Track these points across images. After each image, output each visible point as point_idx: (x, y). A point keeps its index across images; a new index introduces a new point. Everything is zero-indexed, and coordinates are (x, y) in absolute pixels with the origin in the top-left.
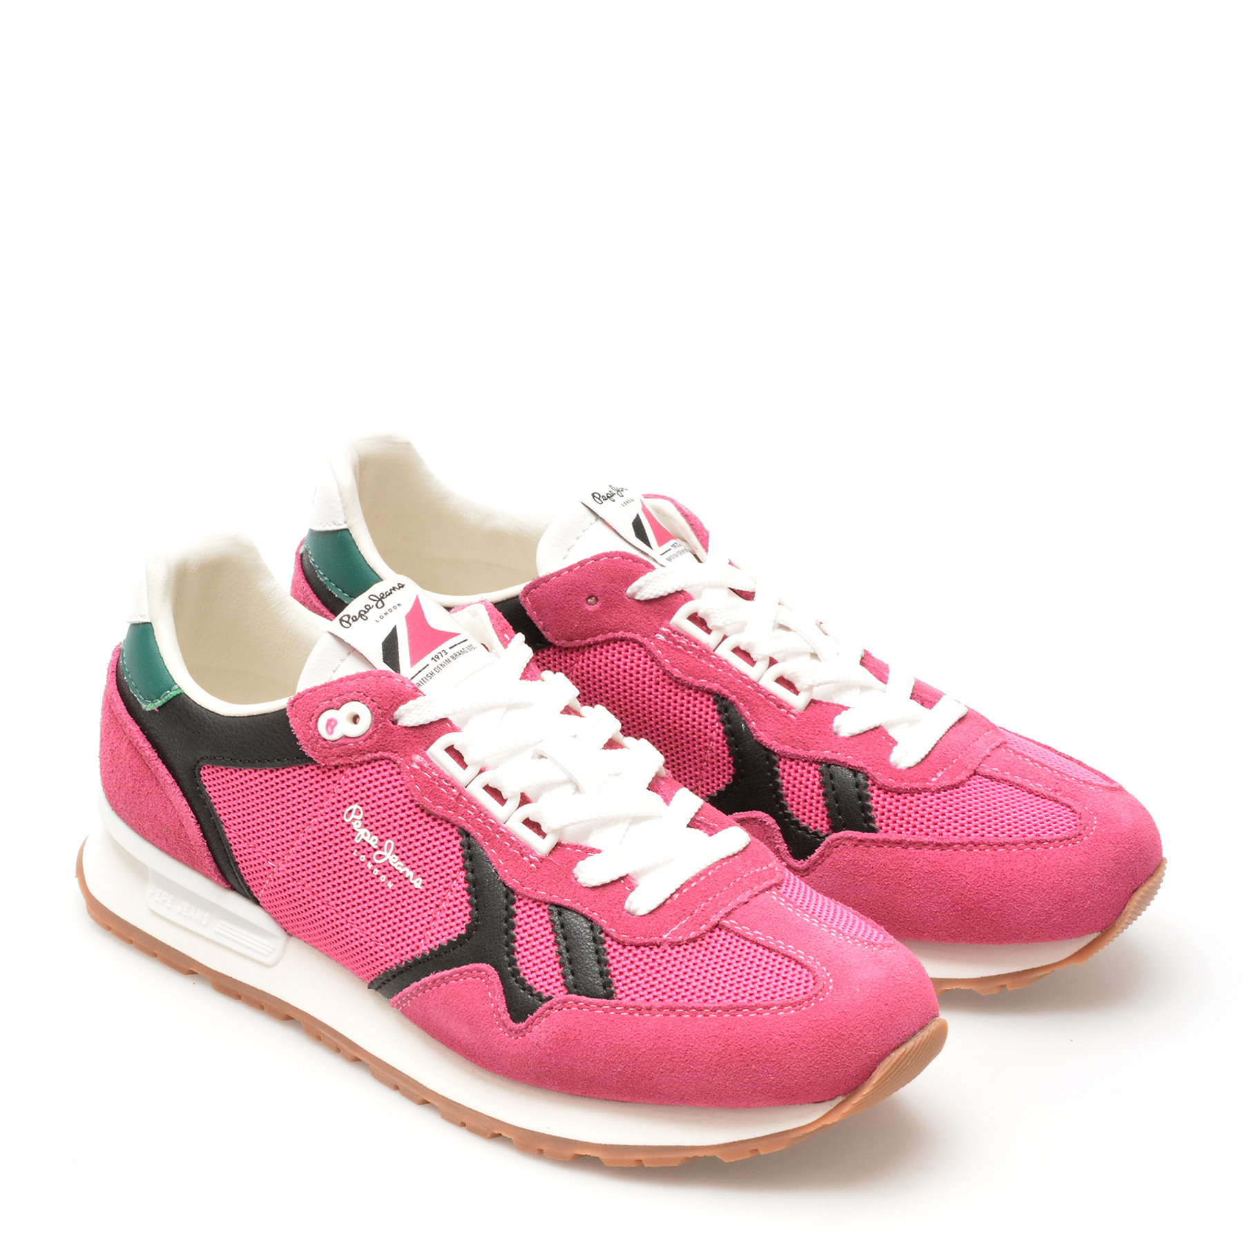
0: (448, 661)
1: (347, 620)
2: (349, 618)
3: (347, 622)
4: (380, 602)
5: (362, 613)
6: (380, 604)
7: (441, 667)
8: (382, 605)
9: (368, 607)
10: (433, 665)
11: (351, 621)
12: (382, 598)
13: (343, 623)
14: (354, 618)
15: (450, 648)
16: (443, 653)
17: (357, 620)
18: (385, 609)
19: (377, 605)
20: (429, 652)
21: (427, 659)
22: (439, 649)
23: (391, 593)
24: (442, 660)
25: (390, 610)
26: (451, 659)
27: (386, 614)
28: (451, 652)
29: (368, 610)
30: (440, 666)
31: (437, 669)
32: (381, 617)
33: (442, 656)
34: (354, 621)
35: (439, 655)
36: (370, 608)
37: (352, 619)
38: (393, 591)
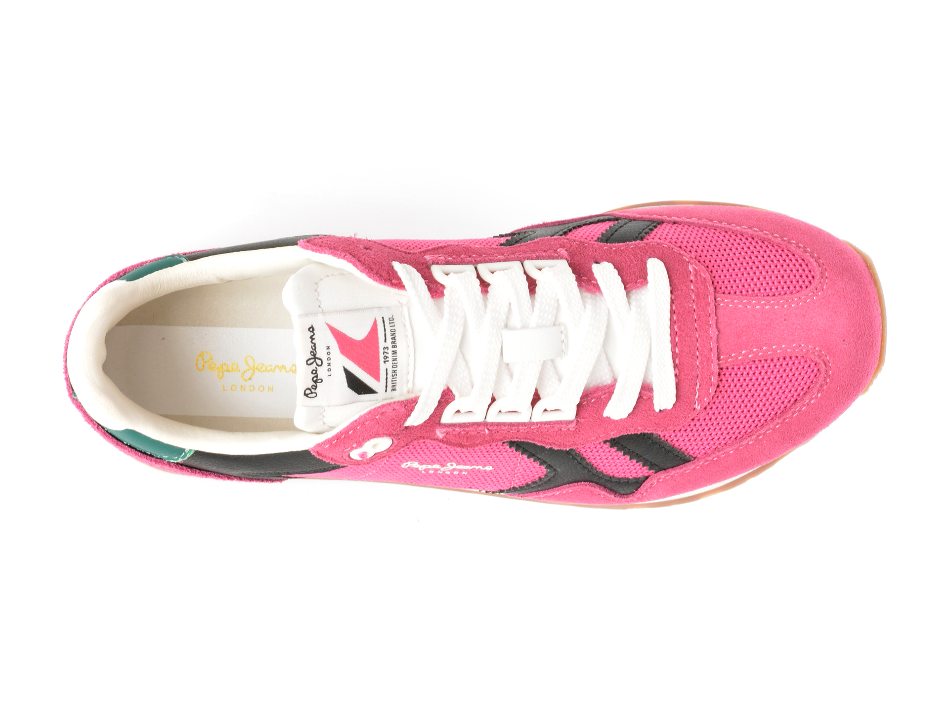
0: (394, 352)
1: (310, 392)
2: (311, 390)
3: (312, 393)
4: (317, 360)
5: (315, 379)
6: (319, 362)
7: (396, 362)
8: (320, 361)
9: (314, 372)
10: (389, 365)
11: (313, 391)
12: (314, 355)
13: (309, 396)
14: (314, 387)
15: (385, 342)
16: (386, 350)
17: (316, 387)
18: (325, 362)
19: (317, 365)
20: (378, 361)
21: (383, 367)
22: (381, 351)
23: (315, 344)
24: (390, 355)
25: (329, 359)
26: (394, 349)
27: (329, 364)
28: (389, 344)
29: (316, 373)
30: (394, 362)
31: (395, 366)
32: (329, 370)
33: (387, 353)
34: (315, 389)
35: (386, 354)
36: (316, 371)
37: (312, 388)
38: (313, 341)
